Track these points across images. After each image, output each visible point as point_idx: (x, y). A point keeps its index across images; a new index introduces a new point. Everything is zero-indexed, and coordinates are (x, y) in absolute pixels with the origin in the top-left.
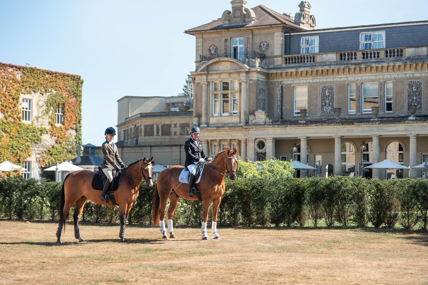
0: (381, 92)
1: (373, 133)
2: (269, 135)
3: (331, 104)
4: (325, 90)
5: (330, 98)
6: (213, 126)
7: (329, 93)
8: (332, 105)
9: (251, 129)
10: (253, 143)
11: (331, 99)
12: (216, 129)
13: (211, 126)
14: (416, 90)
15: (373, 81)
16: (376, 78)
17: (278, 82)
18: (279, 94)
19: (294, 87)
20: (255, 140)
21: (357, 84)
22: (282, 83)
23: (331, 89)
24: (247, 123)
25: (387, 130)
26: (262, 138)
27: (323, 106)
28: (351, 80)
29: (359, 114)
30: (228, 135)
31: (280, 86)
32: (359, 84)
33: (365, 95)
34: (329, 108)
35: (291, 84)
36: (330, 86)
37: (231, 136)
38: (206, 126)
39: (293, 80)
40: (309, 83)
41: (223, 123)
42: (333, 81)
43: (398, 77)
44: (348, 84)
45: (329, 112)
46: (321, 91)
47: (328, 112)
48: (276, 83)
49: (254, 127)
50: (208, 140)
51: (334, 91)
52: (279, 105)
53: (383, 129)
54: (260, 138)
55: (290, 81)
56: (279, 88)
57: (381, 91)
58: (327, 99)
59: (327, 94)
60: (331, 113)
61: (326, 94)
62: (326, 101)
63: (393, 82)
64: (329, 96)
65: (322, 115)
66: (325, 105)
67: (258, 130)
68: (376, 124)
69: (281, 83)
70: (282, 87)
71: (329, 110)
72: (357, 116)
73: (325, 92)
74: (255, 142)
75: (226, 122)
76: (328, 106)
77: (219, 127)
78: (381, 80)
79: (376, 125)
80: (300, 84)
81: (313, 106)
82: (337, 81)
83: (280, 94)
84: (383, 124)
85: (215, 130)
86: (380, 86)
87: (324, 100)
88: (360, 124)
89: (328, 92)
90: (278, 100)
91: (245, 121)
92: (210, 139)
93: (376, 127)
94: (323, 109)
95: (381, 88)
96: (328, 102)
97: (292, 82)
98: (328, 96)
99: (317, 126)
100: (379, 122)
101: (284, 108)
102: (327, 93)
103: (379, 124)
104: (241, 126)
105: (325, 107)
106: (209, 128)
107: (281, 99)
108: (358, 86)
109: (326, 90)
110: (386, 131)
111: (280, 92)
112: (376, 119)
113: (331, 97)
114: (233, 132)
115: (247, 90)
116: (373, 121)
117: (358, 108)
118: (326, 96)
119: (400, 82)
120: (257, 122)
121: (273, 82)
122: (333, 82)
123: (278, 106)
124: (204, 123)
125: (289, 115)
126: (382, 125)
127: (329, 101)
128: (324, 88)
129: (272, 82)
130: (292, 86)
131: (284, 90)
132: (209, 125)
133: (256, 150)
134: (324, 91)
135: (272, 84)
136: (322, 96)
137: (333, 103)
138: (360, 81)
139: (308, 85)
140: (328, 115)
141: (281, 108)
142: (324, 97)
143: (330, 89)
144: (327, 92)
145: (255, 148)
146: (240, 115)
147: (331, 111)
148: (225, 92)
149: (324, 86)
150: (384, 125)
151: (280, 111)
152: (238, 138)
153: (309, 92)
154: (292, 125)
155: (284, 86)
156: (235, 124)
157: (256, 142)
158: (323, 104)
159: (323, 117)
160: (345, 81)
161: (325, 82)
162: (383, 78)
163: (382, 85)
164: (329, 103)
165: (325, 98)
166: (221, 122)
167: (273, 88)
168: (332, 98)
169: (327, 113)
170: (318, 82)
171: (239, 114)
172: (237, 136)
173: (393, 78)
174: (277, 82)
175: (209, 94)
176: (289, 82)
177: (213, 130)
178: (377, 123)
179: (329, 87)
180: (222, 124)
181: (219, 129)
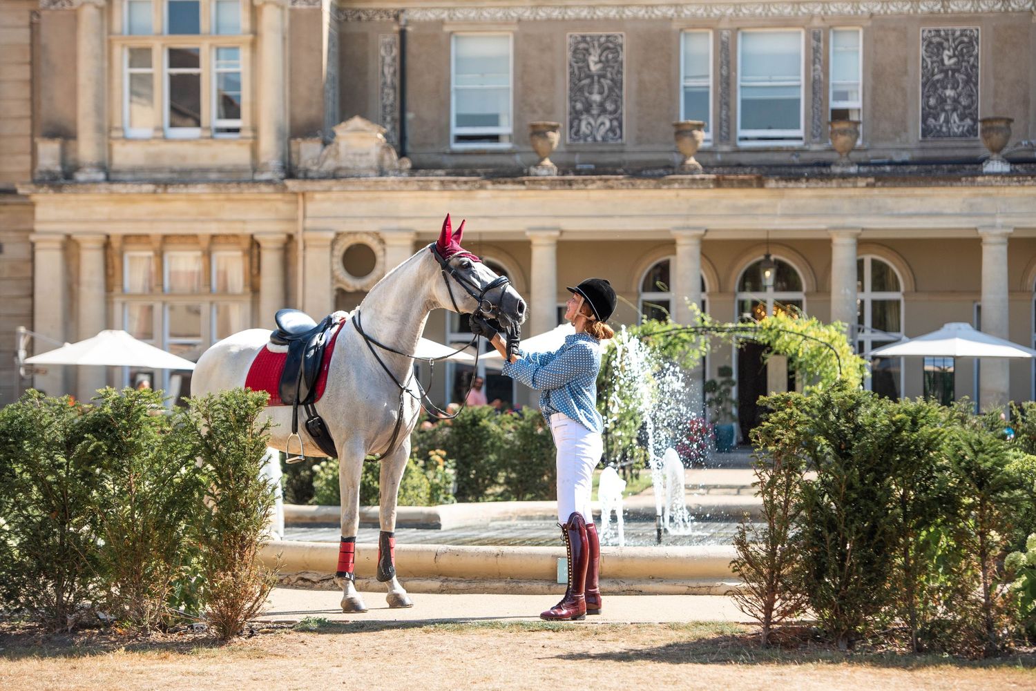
0: (818, 66)
1: (836, 222)
2: (398, 218)
3: (610, 106)
4: (587, 50)
5: (606, 83)
6: (128, 177)
7: (605, 63)
8: (615, 111)
9: (318, 196)
10: (328, 250)
11: (611, 89)
12: (155, 192)
13: (121, 177)
14: (955, 64)
15: (785, 23)
16: (797, 14)
17: (386, 12)
18: (388, 60)
19: (451, 33)
20: (334, 243)
21: (717, 33)
22: (403, 17)
23: (610, 48)
24: (290, 171)
25: (896, 212)
26: (367, 233)
27: (576, 116)
28: (694, 15)
29: (726, 148)
30: (202, 218)
31: (396, 28)
32: (725, 33)
33: (745, 78)
34: (603, 123)
35: (441, 23)
36: (608, 37)
37: (219, 221)
38: (101, 176)
39: (449, 9)
40: (519, 20)
41: (177, 167)
42: (621, 17)
43: (886, 13)
44: (681, 30)
45: (604, 139)
46: (569, 54)
47: (599, 138)
48: (377, 18)
49: (335, 189)
50: (108, 237)
51: (623, 56)
52: (391, 106)
53: (879, 208)
54: (355, 233)
55: (437, 12)
56: (391, 37)
57: (814, 63)
58: (596, 87)
59: (594, 68)
60: (611, 142)
61: (588, 66)
62: (591, 93)
63: (867, 31)
64: (604, 76)
65: (575, 149)
66: (588, 108)
67: (348, 199)
68: (855, 187)
69: (397, 18)
70: (403, 33)
71: (603, 130)
72: (719, 157)
73: (585, 61)
74: (332, 249)
75: (190, 163)
76: (599, 115)
77: (166, 184)
78: (817, 23)
79: (852, 192)
80: (477, 26)
81: (534, 112)
82: (635, 19)
83: (394, 59)
84: (883, 186)
85: (147, 193)
86: (814, 43)
87: (581, 90)
88: (791, 185)
89: (600, 61)
90: (385, 83)
91: (280, 164)
92: (117, 230)
93: (850, 197)
94: (579, 125)
95: (816, 50)
96: (596, 98)
97: (445, 15)
98: (600, 76)
99: (611, 188)
100: (871, 180)
101: (410, 116)
102: (596, 63)
103: (868, 185)
104: (269, 182)
105: (584, 116)
106: (117, 188)
107: (397, 82)
108: (723, 43)
109: (591, 50)
110: (892, 215)
111: (396, 52)
112: (853, 170)
113: (612, 80)
114: (228, 205)
115: (284, 39)
116: (844, 176)
117: (724, 124)
118: (590, 76)
119: (894, 29)
120: (347, 169)
121: (363, 11)
122: (619, 23)
123: (384, 107)
124: (92, 165)
125: (432, 145)
126: (876, 191)
127: (601, 93)
128: (582, 46)
129: (358, 11)
130: (447, 29)
131: (412, 47)
132: (112, 176)
133: (338, 281)
134: (580, 53)
135: (359, 18)
136: (572, 73)
137: (617, 101)
138: (731, 20)
139: (516, 28)
140: (599, 148)
141: (397, 115)
142: (580, 80)
143: (608, 48)
144: (593, 59)
145: (332, 272)
146: (256, 138)
147: (611, 135)
148: (184, 42)
149: (584, 37)
150: (886, 191)
151: (393, 129)
152: (250, 229)
153: (520, 57)
154: (505, 183)
155: (409, 29)
156: (230, 172)
157: (337, 247)
158: (579, 106)
159: (577, 158)
160: (671, 19)
161: (585, 20)
162: (826, 13)
163: (819, 40)
164: (602, 105)
165: (587, 81)
166: (167, 162)
167: (365, 36)
168: (617, 84)
169: (595, 140)
170: (557, 20)
171: (249, 134)
172: (244, 222)
173: (867, 15)
174: (378, 11)
175: (106, 45)
176: (431, 16)
177: (140, 193)
178: (862, 182)
179: (603, 40)
180: (172, 171)
181: (165, 191)
